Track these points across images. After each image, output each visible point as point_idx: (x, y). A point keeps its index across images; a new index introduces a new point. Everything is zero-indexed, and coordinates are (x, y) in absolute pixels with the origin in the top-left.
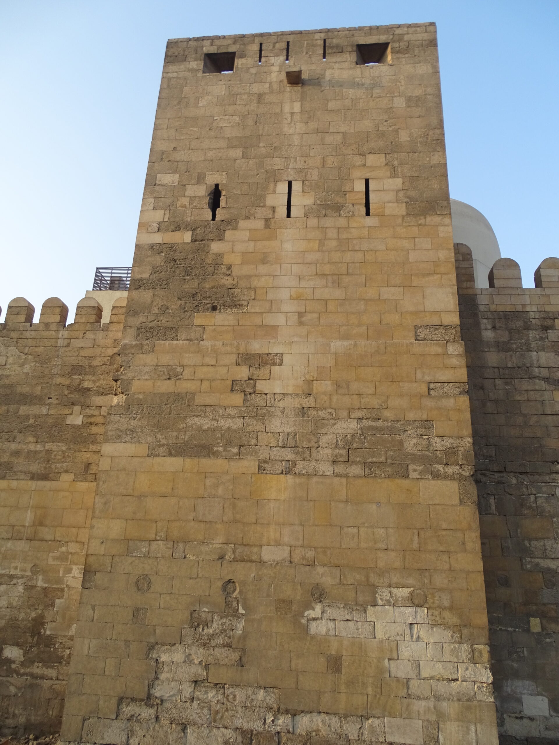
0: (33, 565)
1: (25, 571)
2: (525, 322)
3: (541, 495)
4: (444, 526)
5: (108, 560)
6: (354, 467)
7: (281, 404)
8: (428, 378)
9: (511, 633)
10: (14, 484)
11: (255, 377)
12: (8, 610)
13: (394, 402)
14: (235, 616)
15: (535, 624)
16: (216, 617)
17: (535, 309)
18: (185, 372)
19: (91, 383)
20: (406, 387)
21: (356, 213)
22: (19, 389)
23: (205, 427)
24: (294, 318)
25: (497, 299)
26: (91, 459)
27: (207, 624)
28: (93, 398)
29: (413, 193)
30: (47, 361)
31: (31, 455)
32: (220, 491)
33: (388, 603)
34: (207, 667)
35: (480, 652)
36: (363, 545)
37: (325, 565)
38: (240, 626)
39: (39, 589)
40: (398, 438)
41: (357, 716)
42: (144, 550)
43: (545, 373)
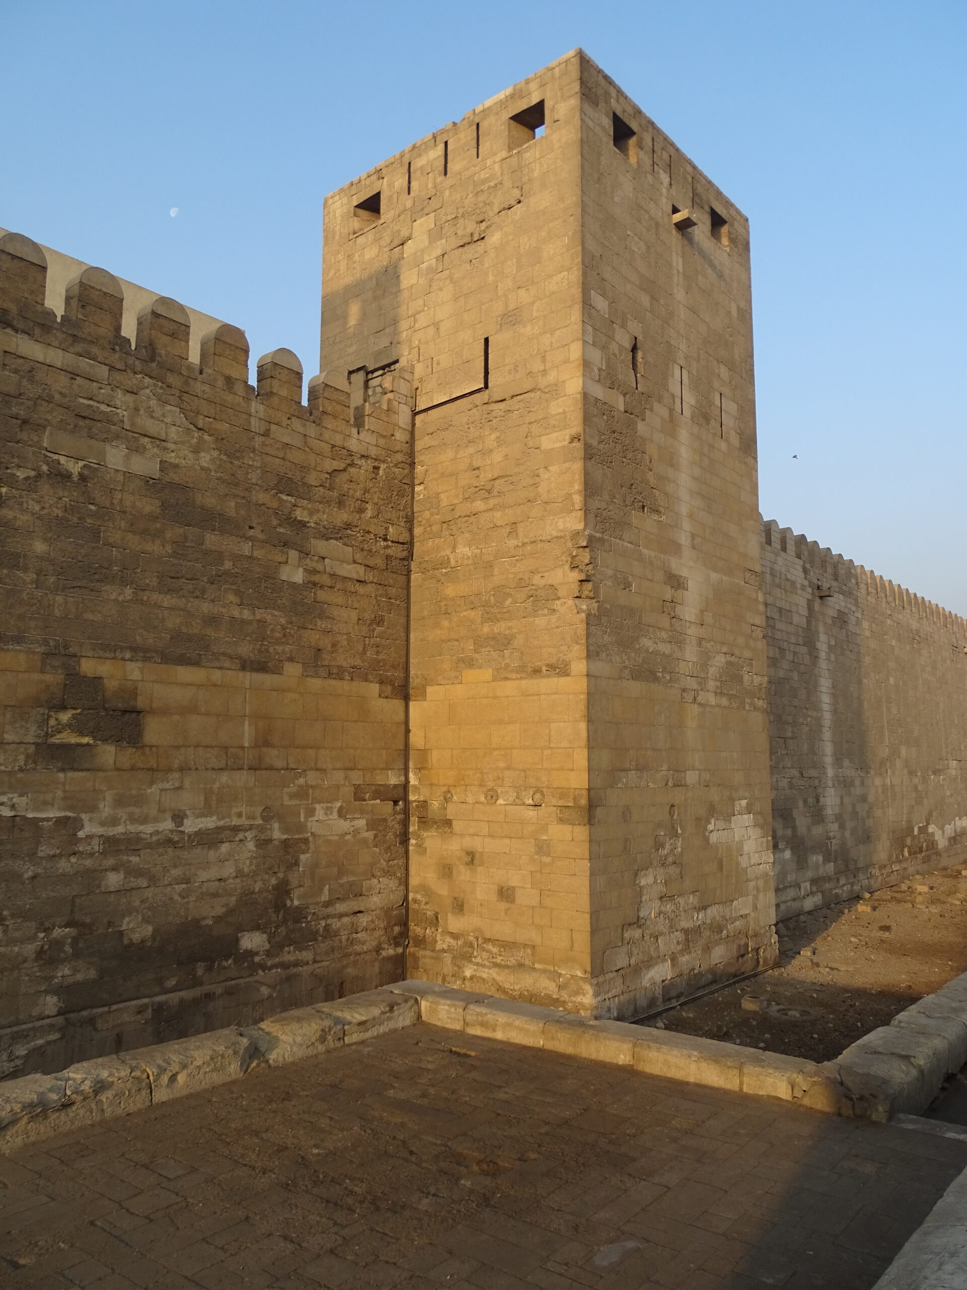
0: (263, 807)
1: (254, 818)
4: (758, 748)
5: (603, 794)
6: (724, 698)
7: (689, 632)
8: (751, 621)
10: (217, 675)
11: (674, 600)
13: (739, 640)
14: (676, 836)
16: (667, 839)
18: (635, 583)
19: (306, 513)
20: (743, 627)
21: (716, 432)
22: (198, 498)
26: (321, 642)
27: (663, 847)
28: (313, 541)
29: (741, 425)
30: (238, 454)
31: (237, 625)
33: (739, 813)
34: (665, 884)
35: (770, 842)
38: (679, 845)
39: (276, 843)
40: (740, 673)
42: (624, 780)
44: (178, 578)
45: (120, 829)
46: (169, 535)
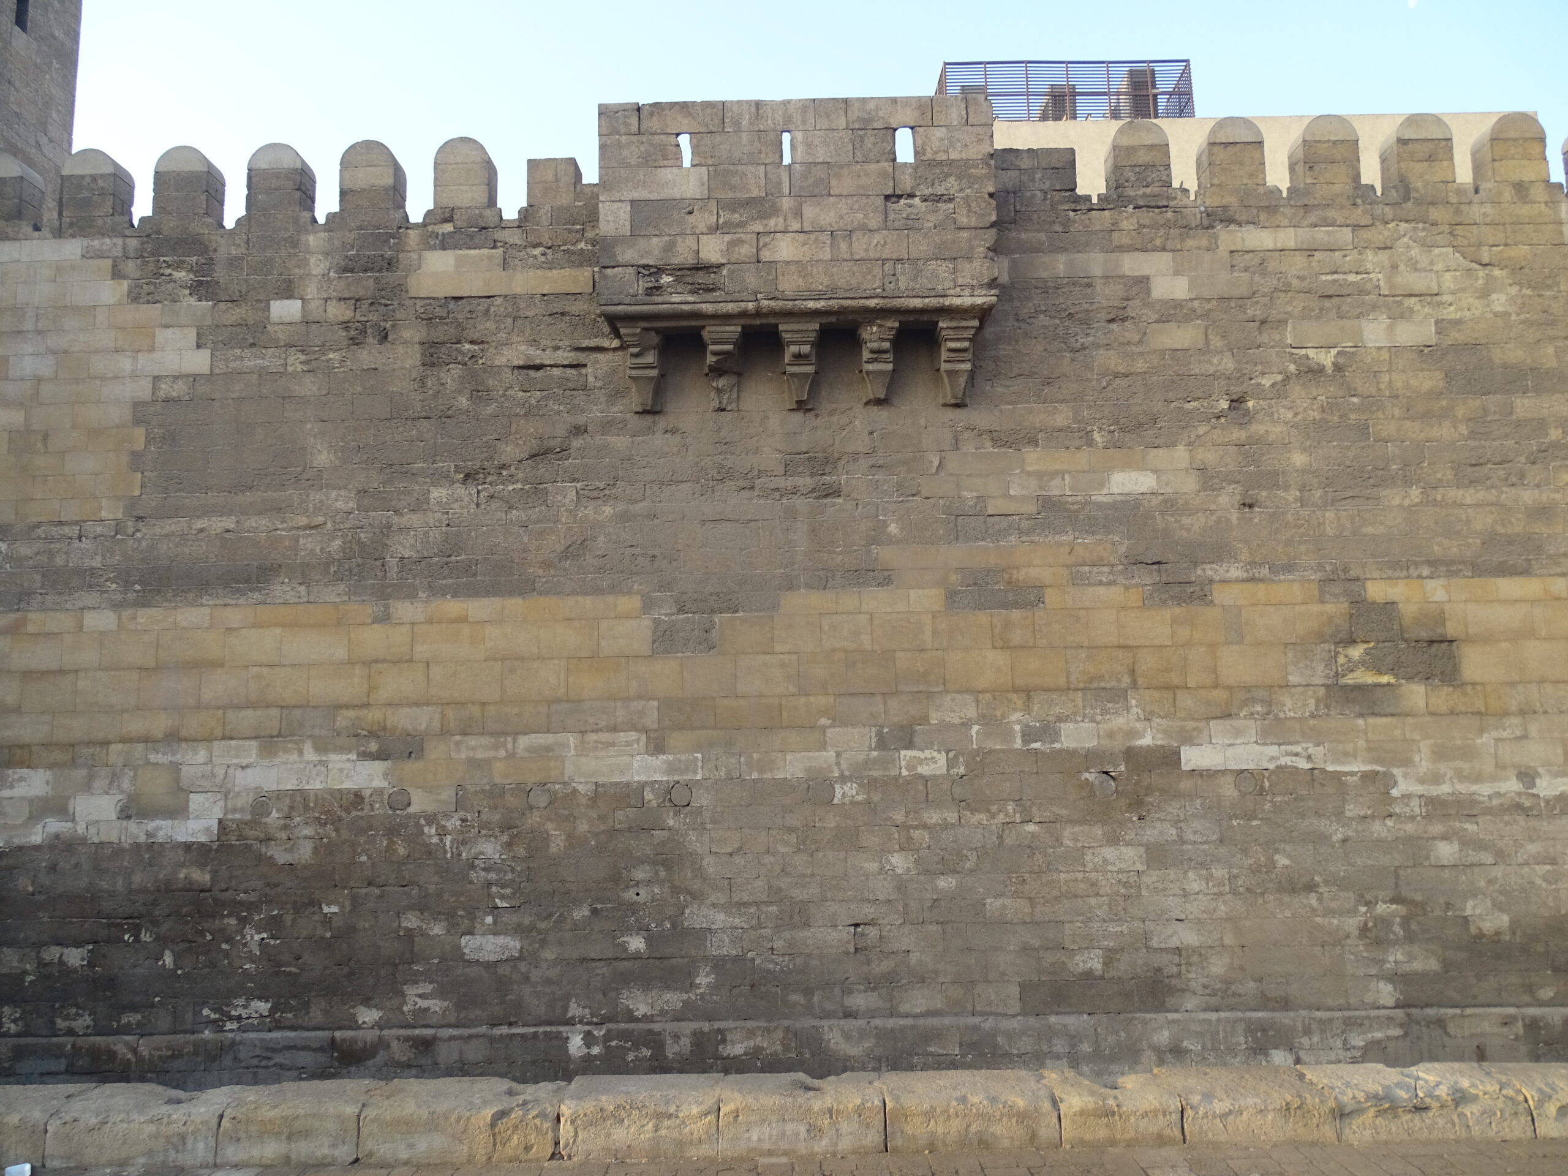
22: (1497, 355)
44: (1481, 464)
45: (1445, 789)
46: (1460, 412)
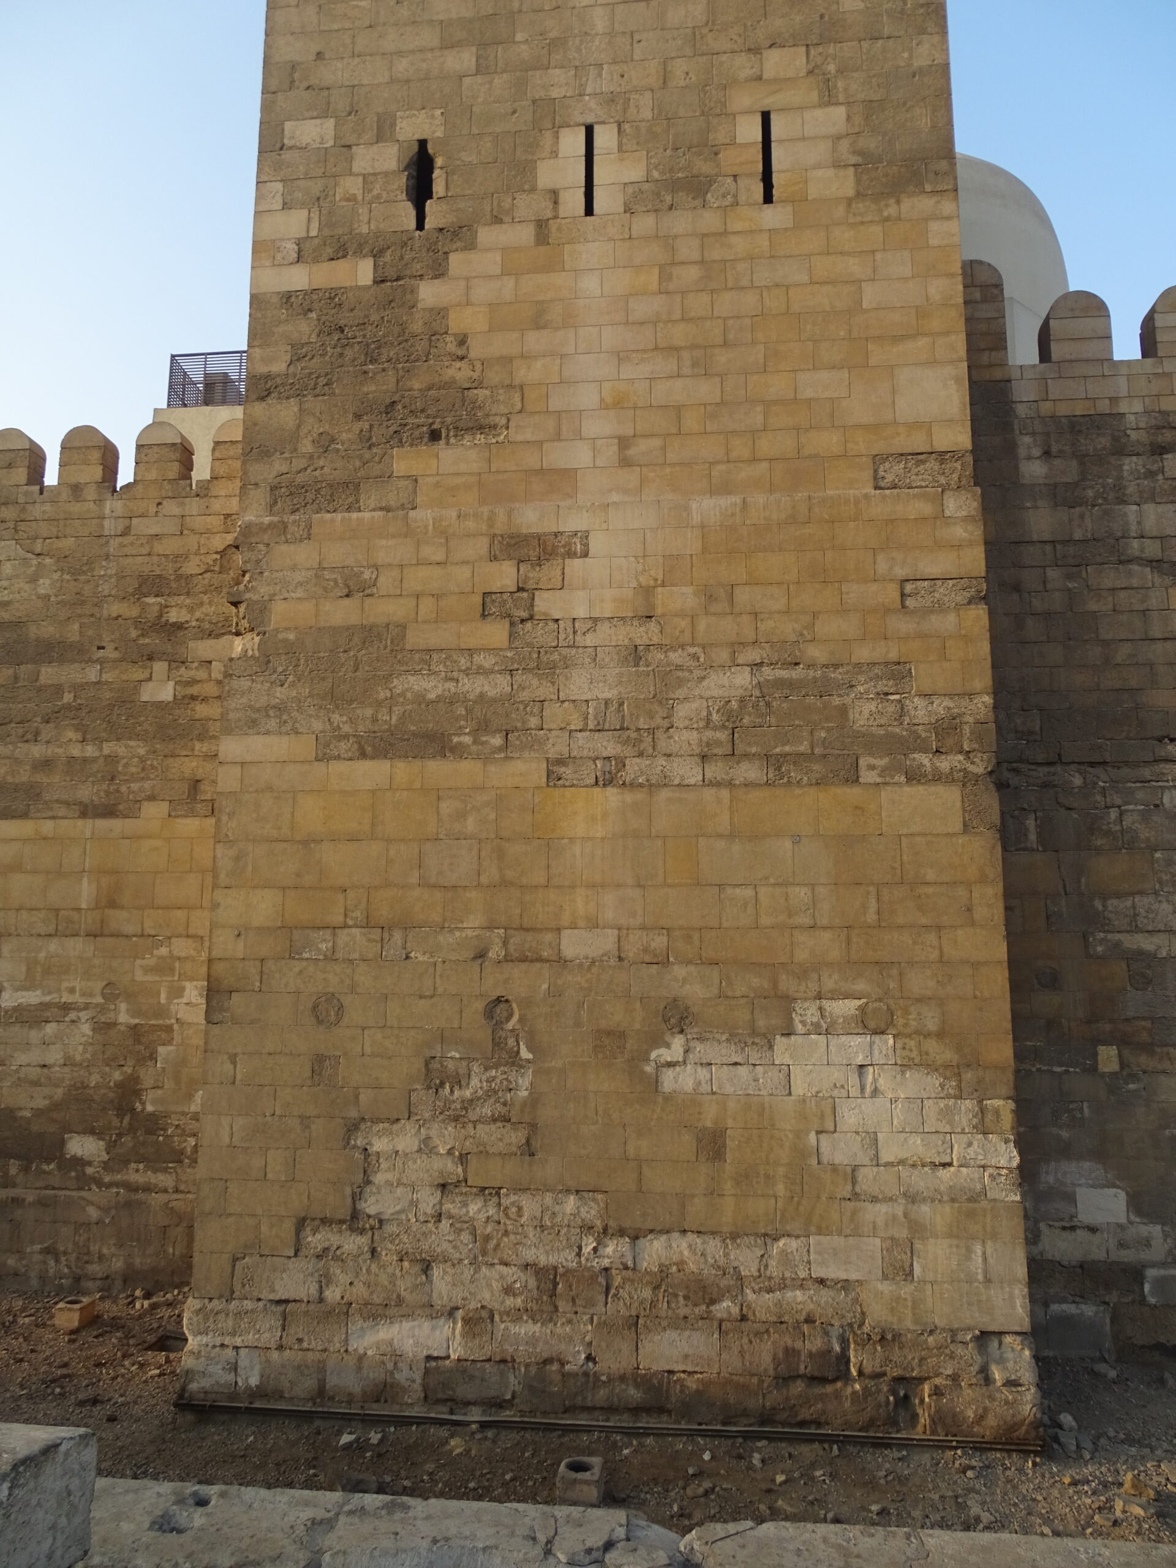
0: (105, 983)
1: (91, 995)
2: (1115, 439)
3: (1131, 807)
4: (931, 875)
5: (253, 969)
6: (745, 766)
7: (590, 640)
8: (900, 572)
9: (1060, 1074)
10: (48, 827)
11: (531, 585)
12: (67, 1069)
13: (831, 627)
14: (513, 1064)
15: (1108, 1057)
16: (476, 1068)
17: (1138, 407)
18: (382, 579)
19: (184, 611)
20: (854, 592)
21: (742, 198)
22: (33, 631)
23: (432, 696)
24: (610, 452)
25: (1056, 389)
26: (201, 770)
27: (458, 1082)
28: (191, 644)
29: (870, 143)
30: (85, 568)
31: (76, 767)
32: (471, 824)
33: (817, 1029)
34: (463, 1159)
35: (997, 1112)
36: (765, 921)
37: (689, 962)
38: (524, 1083)
39: (122, 1028)
40: (836, 701)
41: (756, 1235)
42: (323, 946)
43: (1152, 549)
